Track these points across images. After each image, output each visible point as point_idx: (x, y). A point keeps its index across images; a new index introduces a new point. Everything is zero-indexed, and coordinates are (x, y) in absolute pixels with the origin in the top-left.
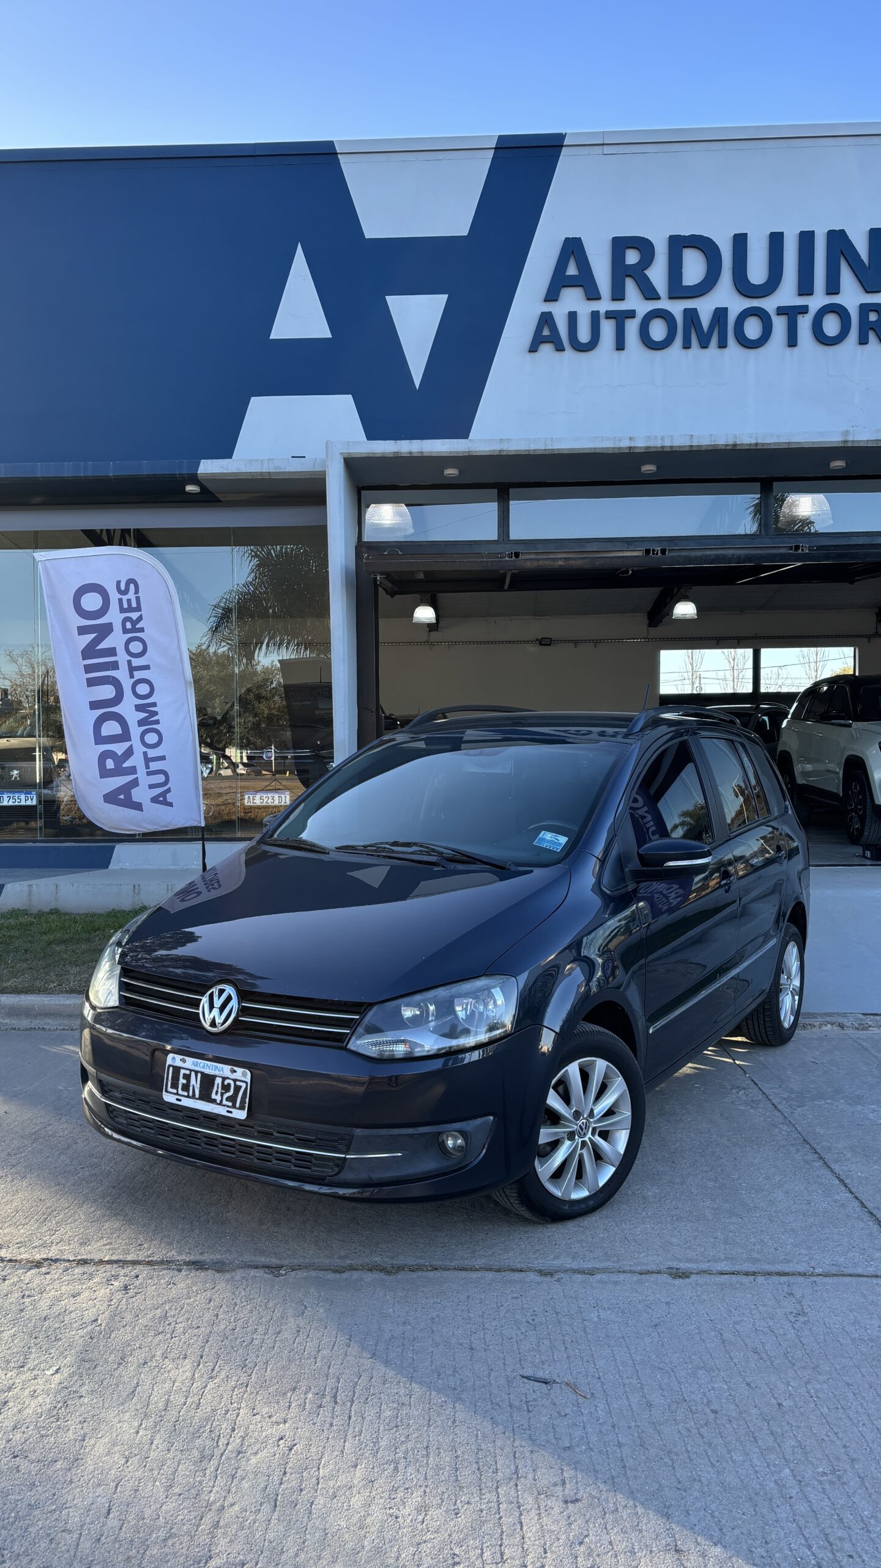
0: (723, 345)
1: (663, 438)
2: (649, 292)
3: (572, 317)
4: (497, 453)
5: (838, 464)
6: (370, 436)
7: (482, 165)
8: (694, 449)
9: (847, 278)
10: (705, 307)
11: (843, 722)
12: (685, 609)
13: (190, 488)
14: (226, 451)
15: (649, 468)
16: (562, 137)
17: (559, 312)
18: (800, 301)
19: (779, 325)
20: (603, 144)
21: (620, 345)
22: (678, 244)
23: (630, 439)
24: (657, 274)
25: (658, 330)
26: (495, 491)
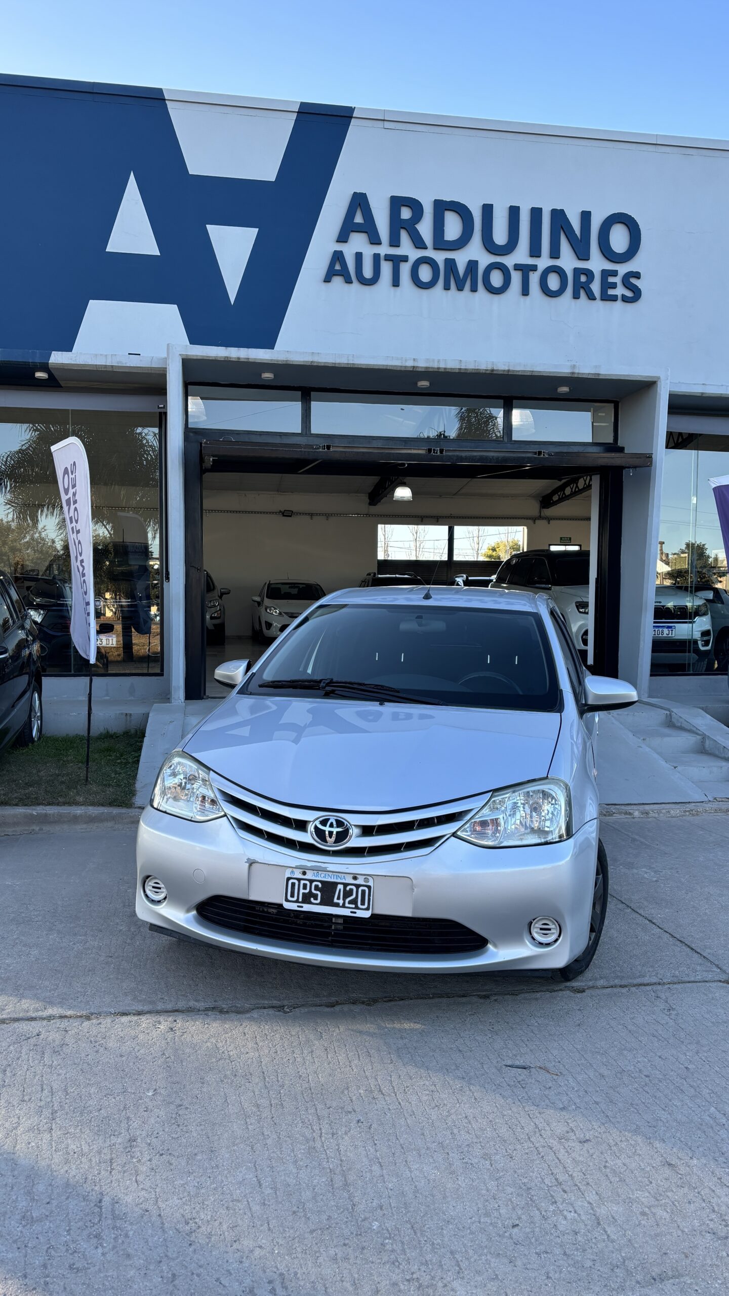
0: (474, 289)
1: (439, 361)
2: (419, 243)
3: (359, 257)
4: (309, 364)
5: (564, 389)
6: (193, 340)
7: (287, 124)
8: (462, 371)
9: (565, 247)
10: (461, 258)
11: (543, 586)
12: (403, 493)
13: (40, 375)
14: (68, 347)
15: (424, 384)
16: (351, 110)
17: (349, 250)
18: (531, 261)
19: (516, 277)
20: (384, 120)
21: (396, 283)
22: (441, 207)
23: (414, 360)
24: (425, 228)
25: (425, 274)
26: (300, 393)
